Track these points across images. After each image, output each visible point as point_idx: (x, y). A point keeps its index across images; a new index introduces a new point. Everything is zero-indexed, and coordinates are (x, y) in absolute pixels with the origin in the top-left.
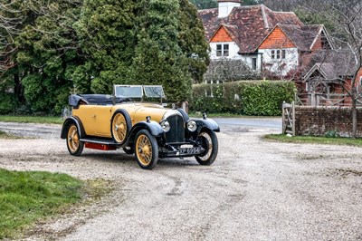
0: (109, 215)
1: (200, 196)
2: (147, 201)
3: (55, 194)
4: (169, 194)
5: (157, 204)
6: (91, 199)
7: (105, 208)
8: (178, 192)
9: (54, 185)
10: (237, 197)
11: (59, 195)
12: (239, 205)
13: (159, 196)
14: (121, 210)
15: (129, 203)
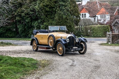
0: (48, 75)
1: (83, 66)
2: (62, 68)
3: (28, 66)
4: (71, 66)
5: (67, 70)
6: (41, 68)
7: (47, 72)
8: (73, 65)
9: (27, 62)
10: (97, 67)
11: (29, 67)
12: (99, 70)
13: (67, 66)
14: (53, 72)
15: (56, 69)
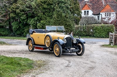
0: (44, 74)
1: (78, 67)
2: (58, 69)
3: (24, 66)
4: (66, 66)
5: (62, 70)
6: (37, 68)
7: (43, 71)
8: (69, 66)
9: (24, 62)
10: (92, 68)
11: (26, 66)
12: (93, 71)
13: (62, 67)
14: (48, 72)
15: (51, 69)
